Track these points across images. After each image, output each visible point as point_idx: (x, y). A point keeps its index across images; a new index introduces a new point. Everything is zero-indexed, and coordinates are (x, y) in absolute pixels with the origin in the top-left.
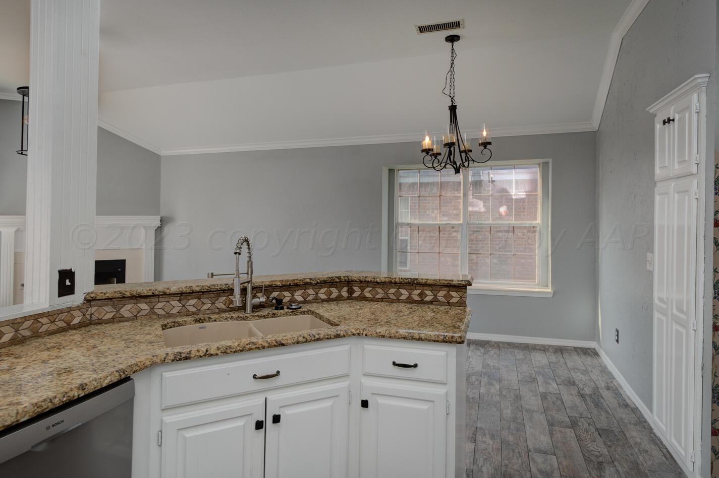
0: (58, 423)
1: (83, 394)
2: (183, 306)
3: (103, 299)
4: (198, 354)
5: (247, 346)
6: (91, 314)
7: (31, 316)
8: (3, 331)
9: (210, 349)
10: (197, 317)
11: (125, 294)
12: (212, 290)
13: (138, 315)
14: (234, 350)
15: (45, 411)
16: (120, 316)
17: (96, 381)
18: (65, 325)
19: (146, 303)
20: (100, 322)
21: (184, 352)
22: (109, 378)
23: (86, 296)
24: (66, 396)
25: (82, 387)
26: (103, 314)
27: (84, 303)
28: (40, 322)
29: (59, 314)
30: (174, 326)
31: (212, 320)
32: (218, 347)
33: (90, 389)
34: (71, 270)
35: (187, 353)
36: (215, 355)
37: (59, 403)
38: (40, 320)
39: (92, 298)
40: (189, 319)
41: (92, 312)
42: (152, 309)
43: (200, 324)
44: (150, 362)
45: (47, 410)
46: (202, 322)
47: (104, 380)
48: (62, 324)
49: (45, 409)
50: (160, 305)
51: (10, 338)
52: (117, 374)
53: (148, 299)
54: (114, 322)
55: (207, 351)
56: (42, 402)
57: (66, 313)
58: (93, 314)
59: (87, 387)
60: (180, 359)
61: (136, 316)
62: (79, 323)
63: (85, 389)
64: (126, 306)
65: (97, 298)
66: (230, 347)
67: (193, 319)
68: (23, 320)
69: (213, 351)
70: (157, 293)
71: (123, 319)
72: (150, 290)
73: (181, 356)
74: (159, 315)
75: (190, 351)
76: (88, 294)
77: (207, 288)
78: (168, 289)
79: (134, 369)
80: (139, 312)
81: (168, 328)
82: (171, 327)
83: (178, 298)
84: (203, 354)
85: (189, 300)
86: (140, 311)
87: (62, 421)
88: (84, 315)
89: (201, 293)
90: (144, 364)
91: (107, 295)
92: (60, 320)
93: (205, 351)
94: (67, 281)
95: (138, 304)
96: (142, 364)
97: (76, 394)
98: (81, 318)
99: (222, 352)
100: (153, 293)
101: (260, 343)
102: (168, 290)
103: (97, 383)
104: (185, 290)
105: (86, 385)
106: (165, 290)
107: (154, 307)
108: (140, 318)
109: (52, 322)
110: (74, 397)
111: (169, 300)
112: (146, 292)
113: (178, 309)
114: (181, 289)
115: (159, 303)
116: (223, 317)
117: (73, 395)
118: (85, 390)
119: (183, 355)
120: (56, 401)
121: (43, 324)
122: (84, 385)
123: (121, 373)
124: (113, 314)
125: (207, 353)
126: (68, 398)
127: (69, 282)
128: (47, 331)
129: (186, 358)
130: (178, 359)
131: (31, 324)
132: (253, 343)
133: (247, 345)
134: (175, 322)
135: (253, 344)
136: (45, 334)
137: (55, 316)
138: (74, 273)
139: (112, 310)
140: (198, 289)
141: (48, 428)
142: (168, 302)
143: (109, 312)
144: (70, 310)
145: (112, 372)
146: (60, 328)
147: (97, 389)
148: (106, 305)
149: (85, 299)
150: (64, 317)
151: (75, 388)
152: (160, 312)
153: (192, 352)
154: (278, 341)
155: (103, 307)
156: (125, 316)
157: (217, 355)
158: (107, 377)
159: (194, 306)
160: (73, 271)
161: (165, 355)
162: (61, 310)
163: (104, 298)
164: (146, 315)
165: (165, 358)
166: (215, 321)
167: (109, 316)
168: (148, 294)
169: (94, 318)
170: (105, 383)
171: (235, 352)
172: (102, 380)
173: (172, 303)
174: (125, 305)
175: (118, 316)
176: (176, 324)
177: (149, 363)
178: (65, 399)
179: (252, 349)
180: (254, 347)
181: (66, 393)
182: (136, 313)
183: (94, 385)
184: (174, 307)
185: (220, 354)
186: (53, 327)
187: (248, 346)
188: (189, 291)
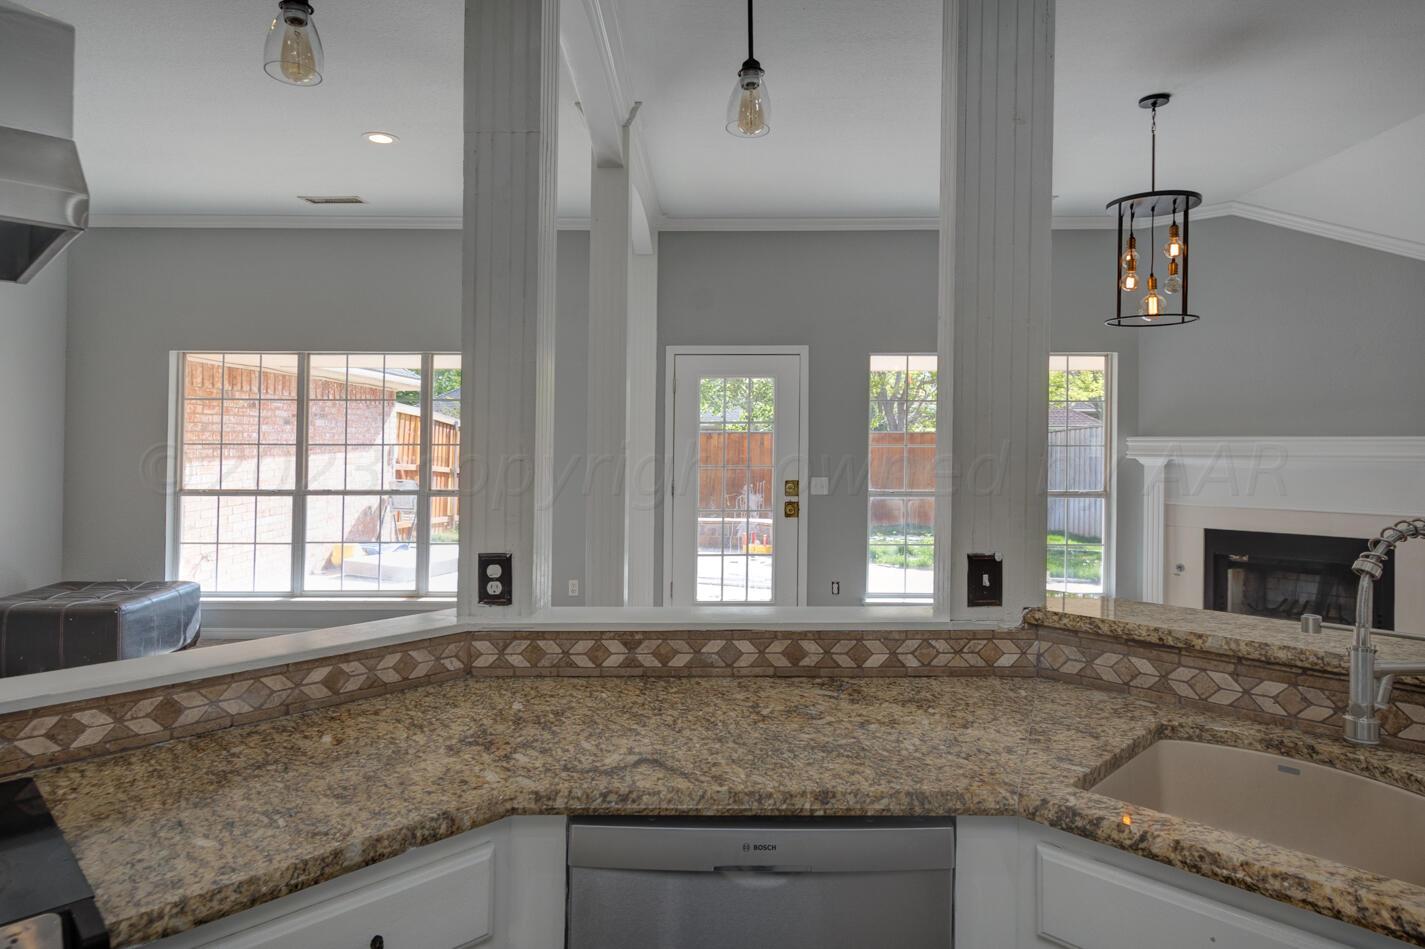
0: (765, 848)
1: (821, 813)
2: (1246, 692)
3: (1056, 628)
4: (1115, 835)
5: (1271, 880)
6: (1039, 655)
7: (917, 632)
8: (868, 646)
9: (1155, 838)
10: (1277, 733)
11: (1099, 628)
12: (1329, 669)
13: (1131, 684)
14: (1225, 872)
15: (746, 814)
16: (1094, 675)
17: (855, 796)
18: (981, 663)
19: (1148, 659)
20: (1054, 677)
21: (1084, 813)
22: (885, 802)
23: (1027, 613)
24: (788, 801)
25: (824, 796)
26: (1062, 660)
27: (1023, 629)
28: (934, 647)
29: (970, 640)
30: (1200, 739)
31: (1320, 757)
32: (1177, 842)
33: (837, 806)
34: (993, 556)
35: (1091, 822)
36: (1162, 861)
37: (772, 810)
38: (933, 643)
39: (1036, 620)
40: (1248, 731)
41: (1042, 651)
42: (1164, 677)
43: (1281, 757)
44: (998, 803)
45: (749, 814)
46: (1288, 754)
47: (872, 802)
48: (975, 661)
49: (745, 810)
50: (1183, 673)
51: (881, 662)
52: (905, 800)
53: (1155, 652)
54: (1082, 684)
55: (1143, 838)
56: (746, 794)
57: (985, 642)
58: (1042, 655)
59: (833, 801)
60: (1069, 829)
61: (1127, 684)
62: (1012, 666)
63: (827, 804)
64: (1106, 655)
65: (1046, 624)
66: (1215, 858)
67: (1259, 736)
68: (903, 636)
69: (1159, 846)
70: (1171, 642)
71: (1097, 684)
72: (1156, 630)
73: (1073, 822)
74: (1181, 697)
75: (1101, 819)
76: (1031, 611)
77: (1312, 659)
78: (1200, 636)
79: (950, 805)
80: (1133, 677)
81: (1181, 739)
82: (1190, 738)
83: (1231, 668)
84: (1128, 842)
85: (1262, 681)
86: (1137, 675)
87: (774, 847)
88: (1024, 653)
89: (1300, 671)
90: (979, 802)
91: (1065, 621)
92: (972, 652)
93: (1137, 836)
94: (986, 578)
95: (1130, 658)
96: (976, 800)
97: (807, 806)
98: (1016, 657)
99: (1184, 863)
100: (1161, 639)
101: (1328, 891)
102: (1200, 641)
103: (857, 802)
104: (1244, 649)
105: (834, 796)
106: (1192, 637)
107: (1167, 674)
108: (1134, 691)
109: (956, 652)
110: (802, 810)
111: (1207, 666)
112: (1144, 633)
113: (1232, 698)
114: (1233, 646)
115: (1181, 669)
116: (1359, 761)
117: (800, 806)
118: (827, 807)
119: (1079, 823)
120: (768, 805)
121: (938, 653)
122: (830, 795)
123: (916, 803)
124: (1079, 666)
125: (1141, 846)
126: (790, 807)
127: (990, 581)
128: (946, 666)
129: (1084, 833)
130: (1064, 826)
131: (916, 646)
132: (1300, 882)
133: (1275, 876)
134: (1202, 729)
135: (1300, 884)
136: (943, 672)
137: (962, 642)
138: (1001, 562)
139: (1079, 656)
140: (1282, 655)
141: (746, 847)
142: (1205, 670)
143: (1072, 660)
144: (992, 636)
145: (898, 792)
146: (971, 666)
147: (853, 813)
148: (1066, 644)
149: (1025, 620)
150: (980, 647)
151: (811, 793)
152: (1184, 690)
153: (1105, 823)
154: (1405, 917)
155: (1061, 646)
156: (1105, 678)
157: (1169, 862)
158: (883, 798)
159: (1276, 699)
160: (998, 559)
161: (1038, 803)
162: (974, 633)
163: (1057, 626)
164: (1149, 689)
165: (1036, 809)
166: (1331, 763)
167: (1072, 668)
168: (1148, 639)
169: (1046, 663)
170: (873, 809)
171: (1227, 880)
172: (868, 800)
173: (1215, 676)
174: (1103, 652)
175: (1088, 672)
176: (1206, 736)
177: (992, 805)
178: (784, 807)
179: (1288, 898)
180: (1298, 894)
181: (791, 796)
182: (1128, 678)
183: (848, 802)
184: (1220, 689)
185: (1179, 863)
186: (958, 662)
187: (1276, 884)
188: (1256, 655)
